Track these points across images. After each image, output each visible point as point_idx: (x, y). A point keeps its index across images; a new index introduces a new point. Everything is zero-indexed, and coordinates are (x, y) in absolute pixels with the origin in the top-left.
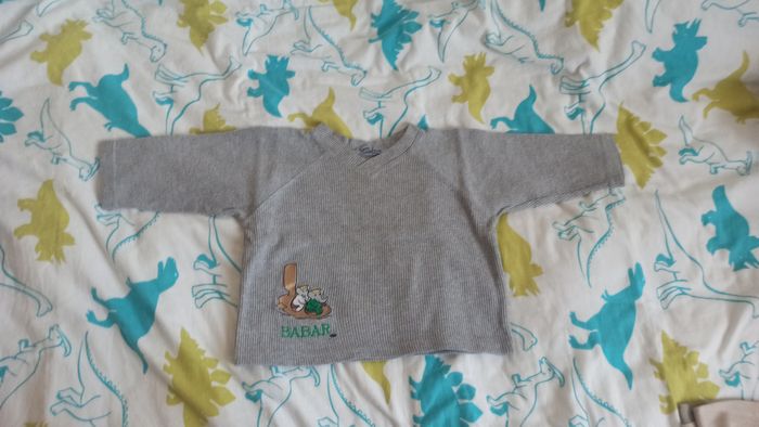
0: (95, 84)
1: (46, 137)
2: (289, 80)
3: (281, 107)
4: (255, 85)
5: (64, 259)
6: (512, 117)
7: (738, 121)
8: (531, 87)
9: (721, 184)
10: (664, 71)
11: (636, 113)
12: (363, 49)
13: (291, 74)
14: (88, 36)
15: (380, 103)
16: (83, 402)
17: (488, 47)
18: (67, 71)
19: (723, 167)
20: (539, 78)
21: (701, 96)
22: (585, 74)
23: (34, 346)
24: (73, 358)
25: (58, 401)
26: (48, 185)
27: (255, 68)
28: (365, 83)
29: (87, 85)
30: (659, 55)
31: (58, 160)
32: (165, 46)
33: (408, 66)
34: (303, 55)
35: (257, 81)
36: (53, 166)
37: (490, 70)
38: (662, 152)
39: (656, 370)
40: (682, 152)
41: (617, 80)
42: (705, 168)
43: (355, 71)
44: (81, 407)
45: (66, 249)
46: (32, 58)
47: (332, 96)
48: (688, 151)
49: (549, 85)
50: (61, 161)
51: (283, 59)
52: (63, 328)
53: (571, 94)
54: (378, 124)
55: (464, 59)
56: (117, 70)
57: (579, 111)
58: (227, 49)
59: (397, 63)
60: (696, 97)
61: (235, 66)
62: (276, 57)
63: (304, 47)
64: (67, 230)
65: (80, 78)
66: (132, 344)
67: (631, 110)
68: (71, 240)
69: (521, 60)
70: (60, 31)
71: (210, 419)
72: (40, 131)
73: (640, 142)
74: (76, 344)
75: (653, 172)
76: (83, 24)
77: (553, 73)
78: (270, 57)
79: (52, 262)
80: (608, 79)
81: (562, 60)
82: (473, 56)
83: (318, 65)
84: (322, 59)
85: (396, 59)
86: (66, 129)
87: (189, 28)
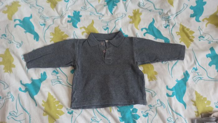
0: (22, 20)
1: (7, 36)
2: (80, 18)
3: (77, 25)
4: (70, 19)
5: (12, 72)
6: (147, 28)
7: (216, 27)
8: (153, 18)
9: (212, 46)
10: (193, 13)
11: (185, 25)
12: (102, 8)
13: (81, 16)
14: (20, 6)
15: (107, 24)
16: (18, 115)
17: (140, 7)
18: (13, 16)
19: (212, 41)
20: (156, 16)
21: (205, 20)
22: (169, 14)
23: (3, 98)
24: (15, 102)
25: (9, 115)
26: (8, 50)
27: (70, 14)
28: (103, 18)
29: (19, 20)
30: (192, 8)
31: (10, 42)
32: (43, 8)
33: (116, 13)
34: (84, 10)
35: (70, 18)
36: (9, 44)
37: (141, 14)
38: (193, 37)
39: (194, 103)
40: (199, 37)
41: (179, 16)
42: (207, 42)
43: (100, 15)
44: (17, 117)
45: (13, 69)
46: (3, 12)
47: (93, 22)
48: (201, 37)
49: (159, 18)
50: (11, 43)
51: (78, 12)
52: (12, 93)
53: (166, 20)
54: (107, 30)
55: (133, 11)
56: (29, 16)
57: (168, 25)
58: (61, 9)
59: (113, 12)
60: (203, 20)
61: (64, 14)
62: (76, 11)
63: (84, 8)
64: (13, 63)
65: (17, 18)
66: (32, 97)
67: (184, 25)
68: (14, 66)
69: (150, 11)
70: (11, 4)
71: (57, 120)
72: (5, 34)
73: (187, 34)
74: (16, 97)
75: (191, 43)
76: (18, 2)
77: (160, 14)
78: (75, 11)
79: (8, 73)
80: (176, 16)
81: (162, 10)
82: (136, 10)
83: (89, 13)
84: (90, 12)
85: (112, 11)
86: (13, 33)
87: (50, 3)
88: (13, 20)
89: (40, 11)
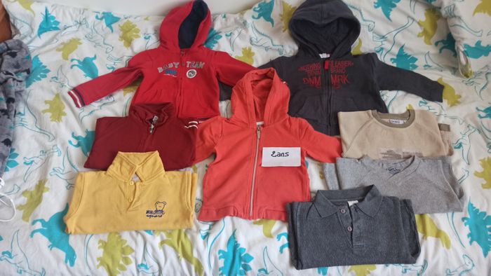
1: (59, 78)
17: (252, 45)
23: (46, 152)
25: (53, 171)
29: (79, 61)
31: (63, 86)
32: (113, 47)
44: (63, 174)
68: (65, 114)
69: (266, 48)
72: (57, 76)
76: (79, 40)
79: (56, 122)
86: (67, 76)
87: (124, 41)
88: (70, 60)
89: (109, 50)
